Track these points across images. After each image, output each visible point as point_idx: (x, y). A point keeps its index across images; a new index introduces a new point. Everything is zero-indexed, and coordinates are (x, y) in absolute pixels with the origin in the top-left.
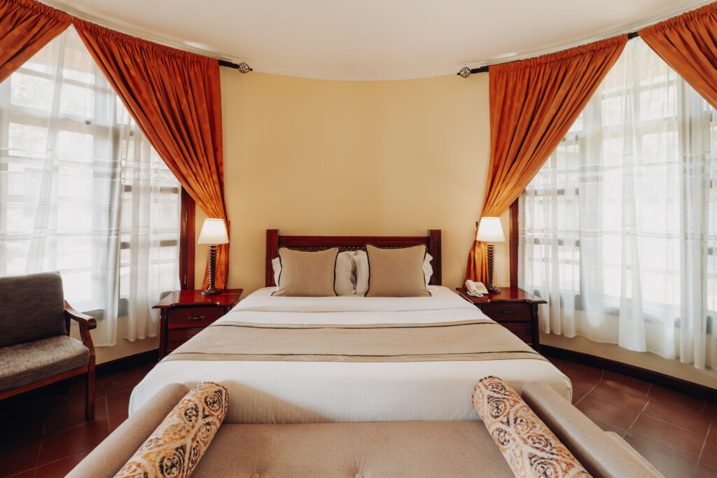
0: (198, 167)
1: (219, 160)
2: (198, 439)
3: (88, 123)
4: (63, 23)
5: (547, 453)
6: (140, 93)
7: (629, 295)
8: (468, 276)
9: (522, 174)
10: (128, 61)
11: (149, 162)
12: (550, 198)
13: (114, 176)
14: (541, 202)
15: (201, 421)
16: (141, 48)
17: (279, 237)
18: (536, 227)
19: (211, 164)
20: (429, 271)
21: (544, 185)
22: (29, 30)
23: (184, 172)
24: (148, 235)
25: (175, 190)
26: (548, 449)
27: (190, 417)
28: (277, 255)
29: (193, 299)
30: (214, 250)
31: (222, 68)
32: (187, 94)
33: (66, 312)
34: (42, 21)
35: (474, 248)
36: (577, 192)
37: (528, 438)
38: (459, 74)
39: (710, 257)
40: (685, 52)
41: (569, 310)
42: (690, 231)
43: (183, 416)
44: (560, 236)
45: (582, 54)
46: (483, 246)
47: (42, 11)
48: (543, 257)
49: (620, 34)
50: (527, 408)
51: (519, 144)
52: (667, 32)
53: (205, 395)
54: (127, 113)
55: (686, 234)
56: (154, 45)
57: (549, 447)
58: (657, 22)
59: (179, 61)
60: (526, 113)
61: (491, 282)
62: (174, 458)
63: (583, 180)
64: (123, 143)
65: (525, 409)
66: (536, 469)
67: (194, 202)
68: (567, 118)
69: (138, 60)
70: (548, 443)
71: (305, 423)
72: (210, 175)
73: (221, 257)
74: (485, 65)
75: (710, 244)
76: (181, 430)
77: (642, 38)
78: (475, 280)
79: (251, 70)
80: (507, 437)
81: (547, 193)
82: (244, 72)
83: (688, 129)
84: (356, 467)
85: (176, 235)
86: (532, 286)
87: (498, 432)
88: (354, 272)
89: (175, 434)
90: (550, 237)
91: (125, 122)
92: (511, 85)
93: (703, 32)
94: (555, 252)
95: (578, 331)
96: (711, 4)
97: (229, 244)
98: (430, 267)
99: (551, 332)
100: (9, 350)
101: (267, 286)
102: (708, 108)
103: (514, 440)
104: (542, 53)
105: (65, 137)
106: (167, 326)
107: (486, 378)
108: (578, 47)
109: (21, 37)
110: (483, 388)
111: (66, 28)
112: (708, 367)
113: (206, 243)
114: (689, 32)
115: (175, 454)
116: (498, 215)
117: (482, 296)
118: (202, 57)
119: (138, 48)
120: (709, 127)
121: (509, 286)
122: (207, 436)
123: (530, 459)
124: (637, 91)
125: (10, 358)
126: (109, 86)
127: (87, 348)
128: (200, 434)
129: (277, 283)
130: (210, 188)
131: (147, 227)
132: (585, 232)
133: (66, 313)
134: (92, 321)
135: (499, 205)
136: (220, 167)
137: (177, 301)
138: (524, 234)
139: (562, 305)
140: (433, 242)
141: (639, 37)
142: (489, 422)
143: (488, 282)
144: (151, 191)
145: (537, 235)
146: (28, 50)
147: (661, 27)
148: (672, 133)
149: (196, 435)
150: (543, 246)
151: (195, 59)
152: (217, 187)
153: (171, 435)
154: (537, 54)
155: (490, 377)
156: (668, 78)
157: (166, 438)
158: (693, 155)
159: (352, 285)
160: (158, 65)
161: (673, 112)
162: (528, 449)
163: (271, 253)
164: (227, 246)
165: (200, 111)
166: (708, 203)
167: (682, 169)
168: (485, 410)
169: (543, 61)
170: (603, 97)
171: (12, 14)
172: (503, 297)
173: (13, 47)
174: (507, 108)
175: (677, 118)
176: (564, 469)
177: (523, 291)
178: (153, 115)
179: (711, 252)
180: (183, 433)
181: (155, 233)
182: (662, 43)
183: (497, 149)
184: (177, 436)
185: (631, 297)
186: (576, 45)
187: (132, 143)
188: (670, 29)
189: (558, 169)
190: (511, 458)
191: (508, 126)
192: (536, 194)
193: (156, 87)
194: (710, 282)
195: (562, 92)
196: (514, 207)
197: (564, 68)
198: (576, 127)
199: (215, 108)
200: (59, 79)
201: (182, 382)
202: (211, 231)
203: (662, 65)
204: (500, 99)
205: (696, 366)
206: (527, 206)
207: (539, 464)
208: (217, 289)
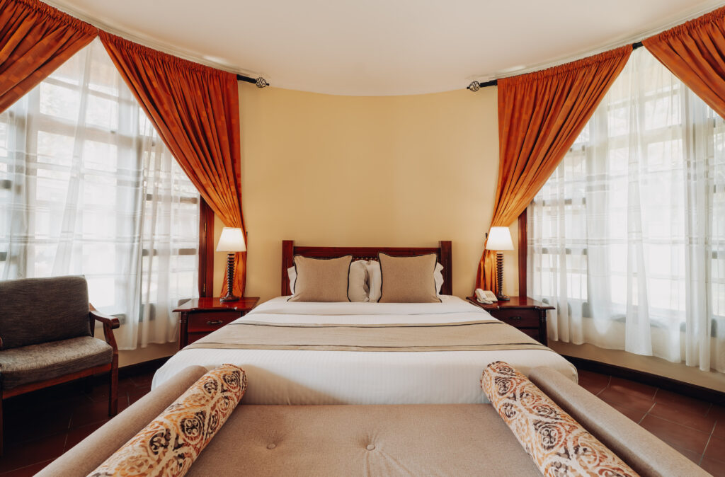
0: (217, 177)
1: (237, 172)
2: (217, 409)
3: (113, 132)
4: (90, 35)
5: (552, 418)
6: (162, 104)
7: (635, 302)
8: (478, 285)
9: (531, 184)
10: (151, 73)
11: (170, 172)
12: (558, 208)
13: (137, 184)
14: (549, 213)
15: (219, 395)
16: (163, 62)
17: (295, 247)
18: (544, 236)
19: (229, 175)
20: (440, 280)
21: (551, 195)
22: (58, 40)
23: (204, 182)
24: (168, 243)
25: (194, 201)
26: (553, 415)
27: (209, 389)
28: (293, 264)
29: (212, 305)
30: (232, 259)
31: (240, 83)
32: (206, 106)
33: (90, 313)
34: (70, 33)
35: (483, 259)
36: (584, 201)
37: (534, 408)
38: (468, 88)
39: (714, 261)
40: (688, 60)
41: (577, 318)
42: (694, 236)
43: (203, 388)
44: (567, 246)
45: (588, 65)
46: (492, 256)
47: (70, 22)
48: (552, 266)
49: (625, 45)
50: (532, 385)
51: (527, 156)
52: (671, 40)
53: (224, 373)
54: (149, 123)
55: (690, 238)
56: (175, 58)
57: (553, 414)
58: (661, 32)
59: (198, 74)
60: (534, 124)
61: (500, 289)
62: (194, 421)
63: (590, 189)
64: (145, 154)
65: (531, 386)
66: (540, 433)
67: (213, 212)
68: (574, 127)
69: (161, 73)
70: (552, 411)
71: (319, 404)
72: (229, 186)
73: (238, 266)
74: (494, 79)
75: (715, 248)
76: (200, 399)
77: (647, 47)
78: (485, 289)
79: (268, 85)
80: (513, 410)
81: (555, 203)
82: (261, 87)
83: (693, 136)
84: (368, 439)
85: (195, 245)
86: (541, 296)
87: (505, 407)
88: (367, 282)
89: (195, 401)
90: (558, 247)
91: (148, 134)
92: (519, 97)
93: (706, 39)
94: (563, 261)
95: (586, 338)
96: (713, 12)
97: (246, 252)
98: (441, 276)
99: (560, 340)
100: (37, 347)
101: (283, 295)
102: (711, 113)
103: (520, 411)
104: (549, 66)
105: (91, 148)
106: (187, 330)
107: (494, 364)
108: (584, 59)
109: (50, 47)
110: (491, 371)
111: (92, 40)
112: (713, 370)
113: (225, 250)
114: (692, 40)
115: (195, 418)
116: (508, 225)
117: (492, 303)
118: (221, 71)
119: (160, 61)
120: (713, 134)
121: (518, 295)
122: (226, 409)
123: (535, 425)
124: (642, 101)
125: (38, 354)
126: (133, 98)
127: (110, 347)
128: (219, 405)
129: (292, 291)
130: (229, 199)
131: (168, 235)
132: (592, 240)
133: (91, 315)
134: (116, 320)
135: (508, 216)
136: (238, 179)
137: (196, 305)
138: (532, 244)
139: (570, 314)
140: (444, 253)
141: (644, 47)
142: (496, 400)
143: (497, 290)
144: (171, 201)
145: (545, 245)
146: (56, 59)
147: (664, 36)
148: (676, 141)
149: (215, 405)
150: (551, 256)
151: (215, 73)
152: (235, 197)
153: (192, 402)
154: (544, 67)
155: (497, 362)
156: (672, 88)
157: (187, 404)
158: (697, 161)
159: (365, 293)
160: (179, 77)
161: (677, 119)
162: (533, 417)
163: (287, 262)
164: (245, 255)
165: (219, 123)
166: (712, 206)
167: (686, 175)
168: (492, 390)
169: (550, 73)
170: (609, 108)
171: (41, 25)
172: (512, 303)
173: (42, 56)
174: (515, 121)
175: (681, 125)
176: (568, 430)
177: (532, 300)
178: (174, 126)
179: (715, 255)
180: (203, 402)
181: (175, 241)
182: (666, 52)
183: (505, 161)
184: (197, 404)
185: (637, 304)
186: (582, 57)
187: (153, 154)
188: (674, 37)
189: (565, 180)
190: (517, 427)
191: (516, 139)
192: (544, 204)
193: (177, 100)
194: (714, 288)
195: (569, 103)
196: (523, 217)
197: (571, 80)
198: (583, 138)
199: (234, 121)
200: (86, 90)
201: (202, 365)
202: (229, 239)
203: (666, 73)
204: (508, 111)
205: (701, 368)
206: (535, 217)
207: (543, 428)
208: (235, 297)
